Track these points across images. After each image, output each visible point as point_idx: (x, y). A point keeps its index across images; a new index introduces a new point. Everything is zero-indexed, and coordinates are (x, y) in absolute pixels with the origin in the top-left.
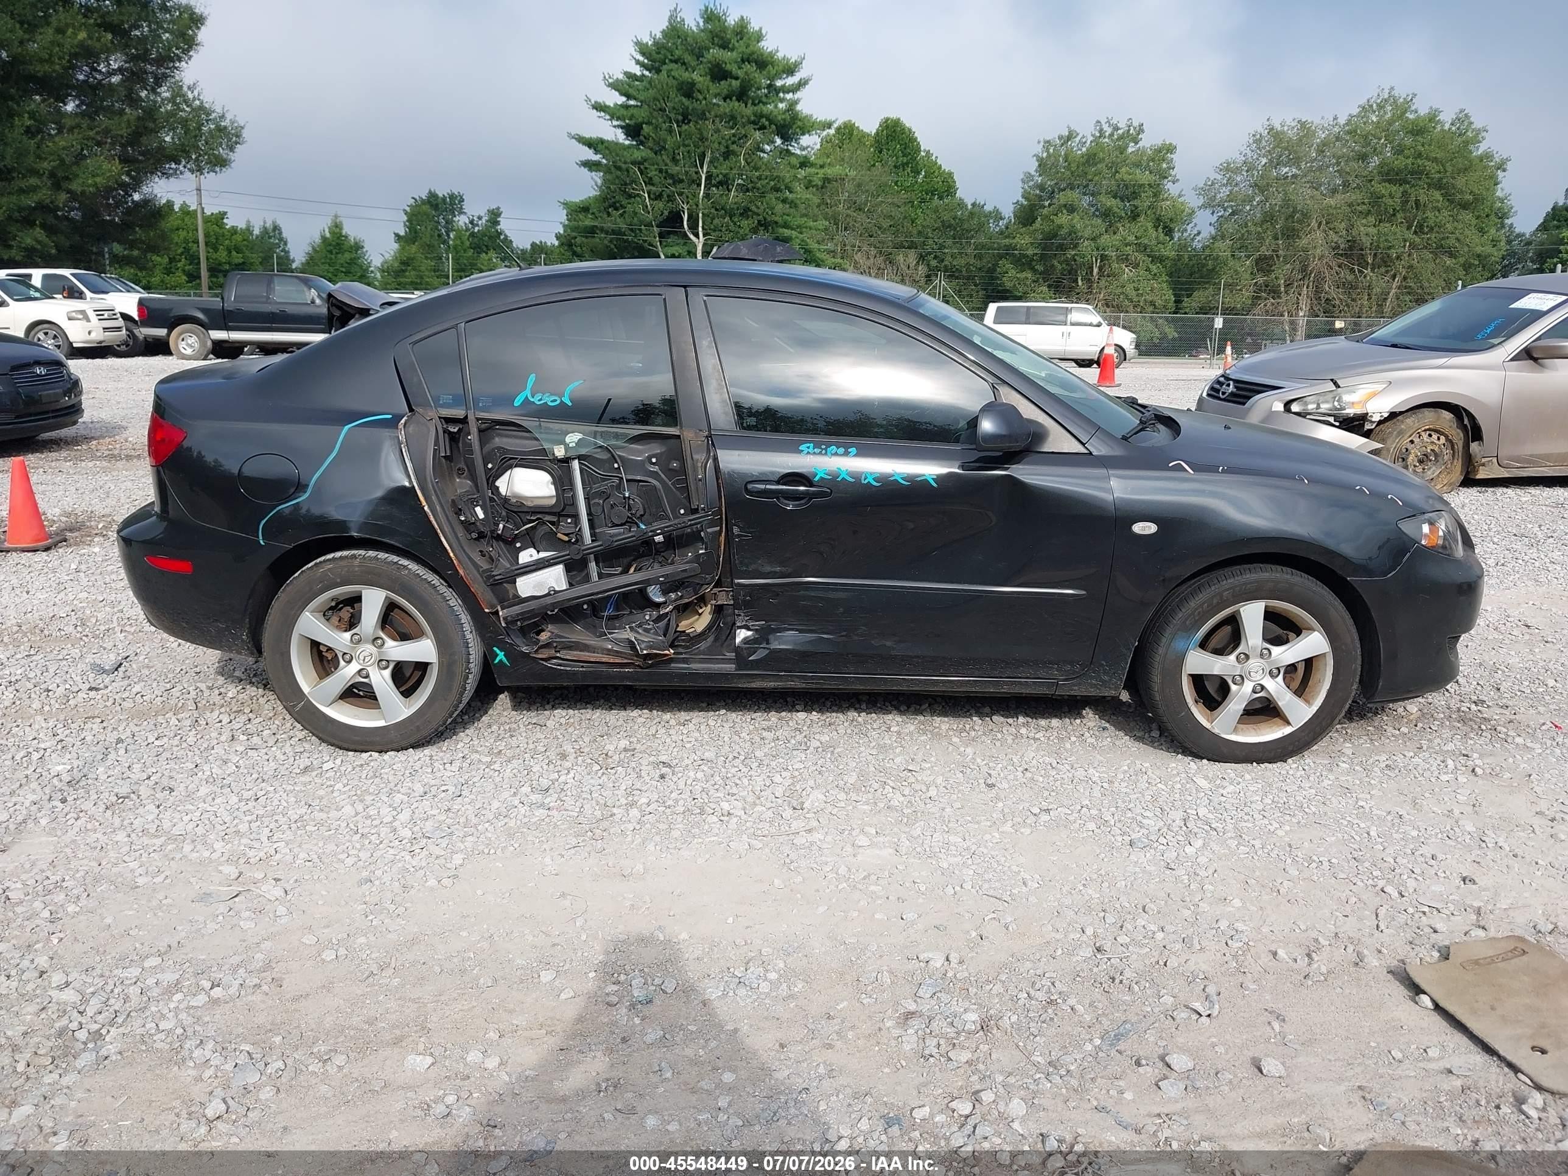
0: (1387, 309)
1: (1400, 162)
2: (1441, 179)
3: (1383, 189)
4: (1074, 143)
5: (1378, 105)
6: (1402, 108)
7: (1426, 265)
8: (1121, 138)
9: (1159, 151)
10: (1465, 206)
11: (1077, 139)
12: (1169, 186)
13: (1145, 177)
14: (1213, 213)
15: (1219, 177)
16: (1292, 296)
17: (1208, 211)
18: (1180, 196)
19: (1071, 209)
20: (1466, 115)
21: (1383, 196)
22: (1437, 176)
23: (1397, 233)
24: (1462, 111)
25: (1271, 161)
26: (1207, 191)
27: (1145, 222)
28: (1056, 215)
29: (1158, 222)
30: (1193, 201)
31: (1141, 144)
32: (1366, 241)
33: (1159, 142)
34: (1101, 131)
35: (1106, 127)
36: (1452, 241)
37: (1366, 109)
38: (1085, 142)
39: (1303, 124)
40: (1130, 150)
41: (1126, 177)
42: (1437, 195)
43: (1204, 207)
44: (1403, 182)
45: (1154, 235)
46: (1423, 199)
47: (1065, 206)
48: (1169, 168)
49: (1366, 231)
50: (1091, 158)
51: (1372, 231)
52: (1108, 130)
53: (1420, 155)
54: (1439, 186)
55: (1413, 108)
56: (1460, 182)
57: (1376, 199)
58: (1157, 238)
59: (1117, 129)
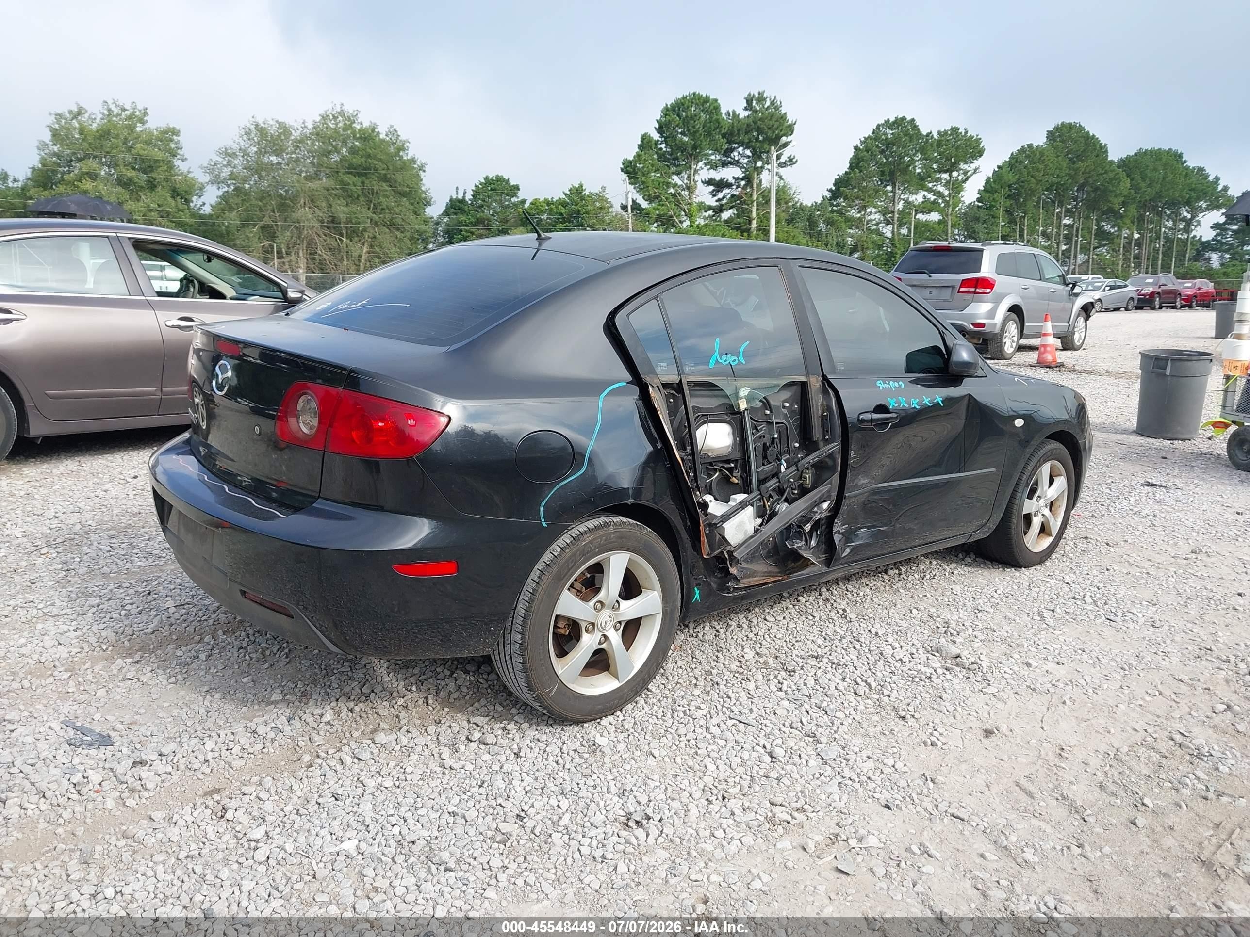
0: (362, 268)
1: (357, 160)
2: (385, 175)
3: (348, 178)
4: (84, 118)
5: (333, 116)
6: (350, 121)
7: (386, 238)
8: (129, 118)
9: (165, 132)
10: (403, 194)
11: (86, 115)
12: (177, 162)
13: (158, 154)
14: (219, 188)
15: (220, 160)
16: (293, 257)
17: (215, 187)
18: (189, 172)
19: (93, 176)
20: (395, 130)
21: (349, 184)
22: (384, 172)
23: (362, 213)
24: (392, 126)
25: (259, 150)
26: (211, 169)
27: (163, 193)
28: (80, 181)
29: (175, 193)
30: (202, 177)
31: (147, 125)
32: (343, 217)
33: (163, 125)
34: (109, 110)
35: (113, 107)
36: (399, 221)
37: (325, 118)
38: (95, 119)
39: (281, 125)
40: (138, 129)
41: (142, 152)
42: (385, 186)
43: (212, 182)
44: (360, 175)
45: (173, 203)
46: (376, 188)
47: (87, 173)
48: (178, 148)
49: (341, 210)
50: (104, 134)
51: (346, 209)
52: (116, 111)
53: (369, 156)
54: (385, 179)
55: (359, 121)
56: (399, 177)
57: (344, 185)
58: (176, 206)
59: (124, 110)
